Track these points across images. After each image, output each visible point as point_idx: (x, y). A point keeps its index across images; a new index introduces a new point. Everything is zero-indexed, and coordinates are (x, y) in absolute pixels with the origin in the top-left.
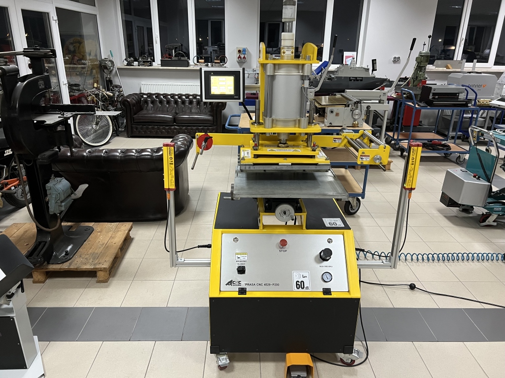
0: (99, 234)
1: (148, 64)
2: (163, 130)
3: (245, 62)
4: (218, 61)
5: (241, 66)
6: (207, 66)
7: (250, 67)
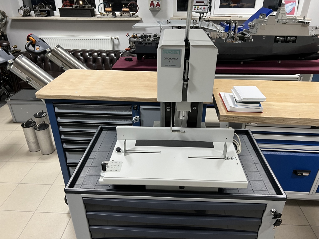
1: (45, 13)
3: (159, 10)
4: (127, 10)
5: (154, 15)
6: (114, 15)
7: (165, 16)
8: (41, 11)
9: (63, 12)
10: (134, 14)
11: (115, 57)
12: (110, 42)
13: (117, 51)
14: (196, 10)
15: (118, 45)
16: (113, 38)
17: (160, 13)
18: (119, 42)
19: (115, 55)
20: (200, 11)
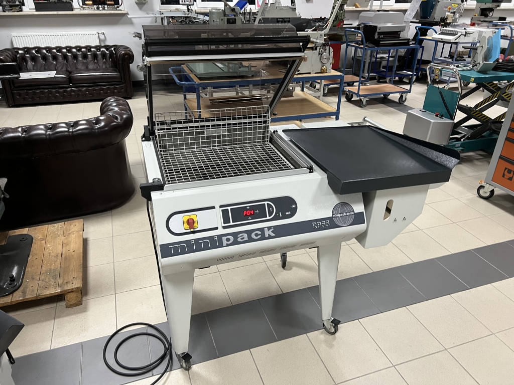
0: (44, 242)
1: (18, 8)
2: (57, 94)
3: (145, 3)
4: (113, 3)
5: (141, 9)
6: (98, 8)
7: (152, 10)
8: (11, 6)
9: (39, 7)
10: (118, 7)
11: (107, 52)
12: (97, 36)
13: (108, 46)
14: (183, 3)
15: (105, 40)
16: (100, 32)
17: (145, 6)
18: (105, 37)
19: (107, 50)
20: (188, 3)
